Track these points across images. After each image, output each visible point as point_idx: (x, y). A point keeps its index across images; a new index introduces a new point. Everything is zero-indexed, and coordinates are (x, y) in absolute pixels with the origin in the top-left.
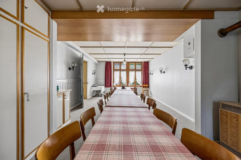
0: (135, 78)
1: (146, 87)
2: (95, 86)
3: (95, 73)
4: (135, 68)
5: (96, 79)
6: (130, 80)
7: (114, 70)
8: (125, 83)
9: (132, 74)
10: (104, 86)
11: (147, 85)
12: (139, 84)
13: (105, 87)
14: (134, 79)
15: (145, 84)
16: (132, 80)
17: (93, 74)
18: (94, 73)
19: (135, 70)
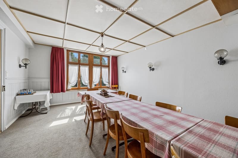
0: (101, 77)
1: (115, 88)
2: (29, 94)
3: (26, 64)
4: (101, 63)
5: (29, 79)
6: (94, 80)
7: (68, 63)
8: (87, 85)
9: (96, 70)
10: (49, 91)
11: (117, 86)
12: (105, 85)
13: (52, 91)
14: (99, 78)
15: (114, 85)
16: (96, 80)
17: (20, 66)
18: (22, 65)
19: (101, 66)
